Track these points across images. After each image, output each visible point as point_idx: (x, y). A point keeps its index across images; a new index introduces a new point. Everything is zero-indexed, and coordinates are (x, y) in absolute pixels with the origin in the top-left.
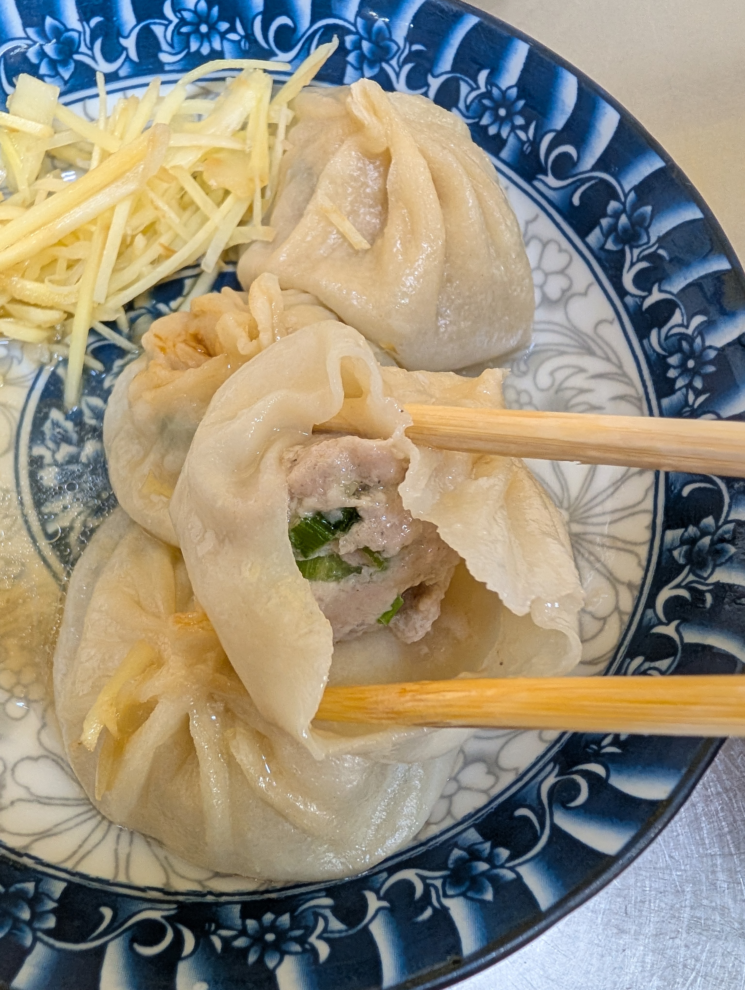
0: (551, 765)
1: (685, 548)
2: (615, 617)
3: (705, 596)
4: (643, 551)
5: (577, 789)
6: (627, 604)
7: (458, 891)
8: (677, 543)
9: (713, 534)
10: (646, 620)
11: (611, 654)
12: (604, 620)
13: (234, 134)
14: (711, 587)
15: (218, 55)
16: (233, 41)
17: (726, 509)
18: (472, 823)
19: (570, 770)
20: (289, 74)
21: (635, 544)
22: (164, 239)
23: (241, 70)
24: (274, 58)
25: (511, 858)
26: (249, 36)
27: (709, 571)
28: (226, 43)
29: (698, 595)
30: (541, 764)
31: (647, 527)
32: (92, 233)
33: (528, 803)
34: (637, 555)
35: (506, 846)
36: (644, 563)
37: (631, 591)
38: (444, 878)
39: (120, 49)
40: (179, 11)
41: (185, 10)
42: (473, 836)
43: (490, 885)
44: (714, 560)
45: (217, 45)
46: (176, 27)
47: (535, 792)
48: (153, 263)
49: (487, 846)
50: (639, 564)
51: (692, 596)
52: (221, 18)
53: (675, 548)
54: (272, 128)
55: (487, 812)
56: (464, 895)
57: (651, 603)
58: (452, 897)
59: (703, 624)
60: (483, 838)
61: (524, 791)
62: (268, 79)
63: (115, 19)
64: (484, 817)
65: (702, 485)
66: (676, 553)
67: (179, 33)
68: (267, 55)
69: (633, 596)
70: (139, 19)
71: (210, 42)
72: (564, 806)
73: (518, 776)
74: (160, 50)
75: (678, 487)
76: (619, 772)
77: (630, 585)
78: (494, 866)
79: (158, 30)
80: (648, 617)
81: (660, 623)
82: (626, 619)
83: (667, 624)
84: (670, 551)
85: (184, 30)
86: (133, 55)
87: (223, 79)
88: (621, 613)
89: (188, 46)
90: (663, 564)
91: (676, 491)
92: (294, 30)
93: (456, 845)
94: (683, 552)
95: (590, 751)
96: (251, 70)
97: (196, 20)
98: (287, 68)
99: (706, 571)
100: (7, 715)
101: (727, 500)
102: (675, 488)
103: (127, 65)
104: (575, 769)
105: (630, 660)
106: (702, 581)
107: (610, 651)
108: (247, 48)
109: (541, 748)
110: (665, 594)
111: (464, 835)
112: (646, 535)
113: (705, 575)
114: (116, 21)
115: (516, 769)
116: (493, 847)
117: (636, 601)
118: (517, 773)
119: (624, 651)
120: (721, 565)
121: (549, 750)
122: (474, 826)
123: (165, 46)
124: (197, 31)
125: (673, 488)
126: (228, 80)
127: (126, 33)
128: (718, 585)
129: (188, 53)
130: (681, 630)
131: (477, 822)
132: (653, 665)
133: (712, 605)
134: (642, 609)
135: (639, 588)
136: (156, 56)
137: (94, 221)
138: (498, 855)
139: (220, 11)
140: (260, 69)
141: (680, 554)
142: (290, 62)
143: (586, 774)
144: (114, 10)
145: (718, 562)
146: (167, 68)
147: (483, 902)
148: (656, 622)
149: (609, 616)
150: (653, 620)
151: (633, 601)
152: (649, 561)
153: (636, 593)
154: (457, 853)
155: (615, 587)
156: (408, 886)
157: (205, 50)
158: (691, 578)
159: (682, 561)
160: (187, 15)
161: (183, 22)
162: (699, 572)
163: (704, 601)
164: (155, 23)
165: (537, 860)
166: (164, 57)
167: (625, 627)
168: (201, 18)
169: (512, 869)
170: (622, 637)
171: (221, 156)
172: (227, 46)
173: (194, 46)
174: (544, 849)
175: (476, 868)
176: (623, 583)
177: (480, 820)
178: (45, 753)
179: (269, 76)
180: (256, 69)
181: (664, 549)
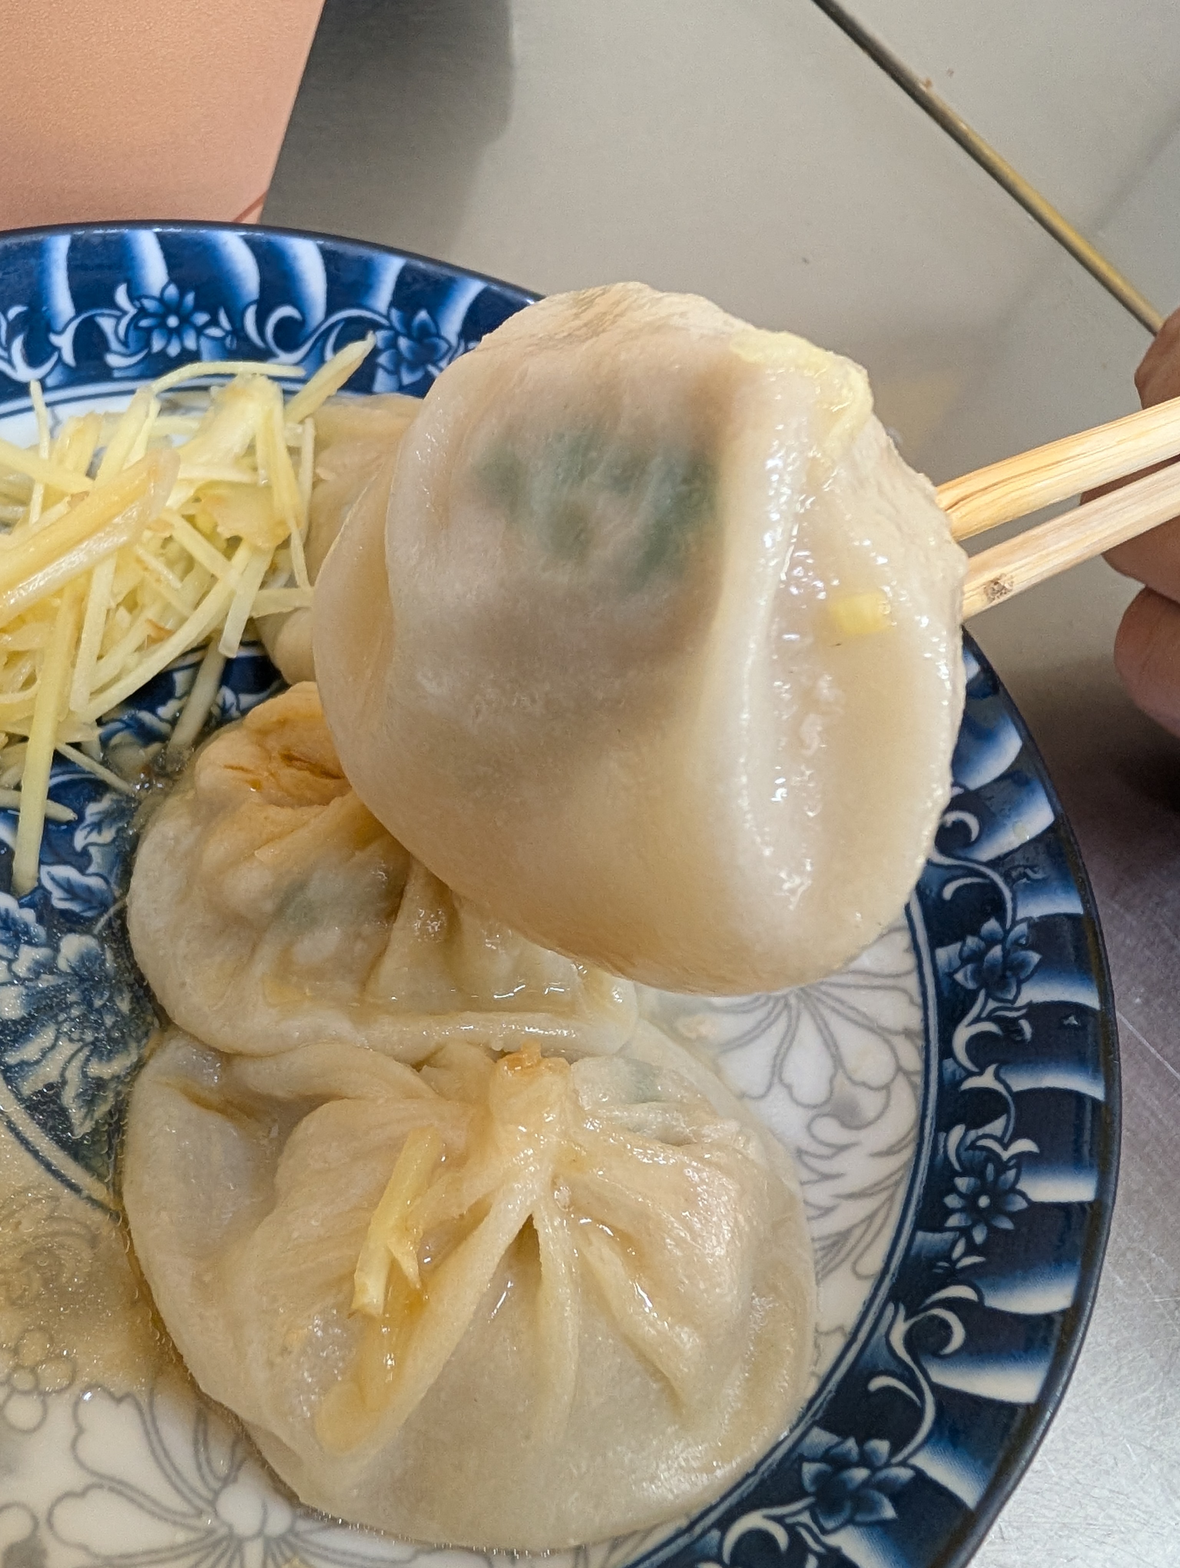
0: (891, 1308)
1: (970, 967)
2: (901, 1082)
3: (1019, 1025)
4: (912, 983)
5: (946, 1327)
6: (912, 1060)
7: (840, 1519)
8: (957, 963)
9: (1002, 941)
10: (947, 1075)
11: (914, 1133)
12: (886, 1088)
13: (237, 461)
14: (1023, 1011)
15: (193, 356)
16: (213, 338)
17: (1009, 906)
18: (810, 1422)
19: (923, 1305)
20: (303, 381)
21: (898, 976)
22: (151, 613)
23: (232, 376)
24: (274, 360)
25: (895, 1449)
26: (238, 331)
27: (1014, 991)
28: (204, 342)
29: (1010, 1026)
30: (875, 1309)
31: (907, 950)
32: (57, 609)
33: (881, 1368)
34: (904, 991)
35: (880, 1436)
36: (919, 1000)
37: (912, 1041)
38: (810, 1508)
39: (49, 350)
40: (139, 298)
41: (147, 297)
42: (821, 1438)
43: (883, 1496)
44: (1016, 975)
45: (190, 343)
46: (132, 319)
47: (885, 1352)
48: (139, 649)
49: (851, 1444)
50: (912, 1002)
51: (1002, 1029)
52: (198, 307)
53: (956, 971)
54: (294, 452)
55: (825, 1399)
56: (850, 1521)
57: (946, 1051)
58: (835, 1530)
59: (1029, 1062)
60: (838, 1435)
61: (868, 1351)
62: (275, 389)
63: (44, 308)
64: (824, 1406)
65: (968, 881)
66: (959, 977)
67: (137, 328)
68: (262, 355)
69: (917, 1047)
70: (79, 307)
71: (181, 340)
72: (936, 1354)
73: (849, 1337)
74: (107, 349)
75: (935, 889)
76: (995, 1287)
77: (907, 1033)
78: (874, 1469)
79: (107, 324)
80: (950, 1070)
81: (970, 1074)
82: (918, 1080)
83: (981, 1073)
84: (950, 975)
85: (144, 323)
86: (68, 356)
87: (205, 389)
88: (907, 1074)
89: (148, 344)
90: (946, 994)
91: (933, 895)
92: (303, 323)
93: (802, 1459)
94: (969, 974)
95: (940, 1271)
96: (250, 376)
97: (161, 311)
98: (299, 372)
99: (1009, 991)
100: (12, 1428)
101: (1007, 894)
102: (931, 891)
103: (59, 369)
104: (929, 1301)
105: (945, 1134)
106: (1009, 1005)
107: (912, 1129)
108: (235, 346)
109: (864, 1290)
110: (962, 1035)
111: (808, 1440)
112: (909, 962)
113: (1010, 997)
114: (46, 311)
115: (840, 1328)
116: (860, 1443)
117: (924, 1053)
118: (845, 1335)
119: (931, 1124)
120: (1028, 978)
121: (877, 1288)
122: (815, 1423)
123: (114, 345)
124: (162, 325)
125: (928, 892)
126: (214, 390)
127: (59, 326)
128: (1030, 1005)
129: (149, 354)
130: (1003, 1076)
131: (817, 1418)
132: (980, 1132)
133: (1033, 1034)
134: (937, 1061)
135: (922, 1035)
136: (100, 358)
137: (59, 593)
138: (874, 1452)
139: (196, 299)
140: (262, 375)
141: (965, 976)
142: (297, 364)
143: (951, 1304)
144: (44, 296)
145: (1022, 976)
146: (117, 374)
147: (884, 1524)
148: (964, 1074)
149: (893, 1080)
150: (958, 1073)
151: (920, 1055)
152: (924, 994)
153: (921, 1043)
154: (809, 1470)
155: (887, 1041)
156: (762, 1537)
157: (174, 350)
158: (992, 1005)
159: (971, 985)
160: (150, 305)
161: (142, 312)
162: (999, 995)
163: (1020, 1032)
164: (103, 315)
165: (933, 1440)
166: (113, 360)
167: (920, 1091)
168: (167, 307)
169: (904, 1464)
170: (920, 1108)
171: (222, 491)
172: (205, 345)
173: (157, 345)
174: (937, 1422)
175: (851, 1480)
176: (897, 1033)
177: (820, 1414)
178: (95, 1480)
179: (276, 384)
180: (255, 374)
181: (941, 974)
